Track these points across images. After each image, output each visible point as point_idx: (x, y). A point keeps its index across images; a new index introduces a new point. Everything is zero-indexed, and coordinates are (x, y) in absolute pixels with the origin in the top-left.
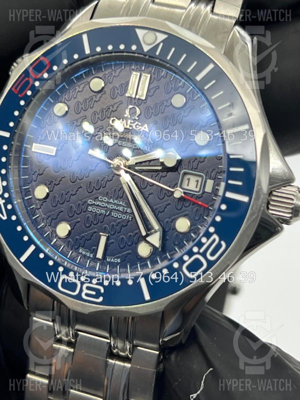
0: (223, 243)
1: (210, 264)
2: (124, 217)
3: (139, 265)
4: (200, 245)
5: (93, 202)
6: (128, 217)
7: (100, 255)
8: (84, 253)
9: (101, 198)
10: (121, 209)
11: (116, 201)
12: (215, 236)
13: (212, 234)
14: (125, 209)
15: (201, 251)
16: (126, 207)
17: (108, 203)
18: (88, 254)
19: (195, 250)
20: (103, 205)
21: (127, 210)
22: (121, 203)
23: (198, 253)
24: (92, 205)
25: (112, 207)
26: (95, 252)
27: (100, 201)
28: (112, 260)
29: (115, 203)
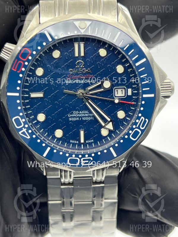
0: (147, 120)
1: (142, 131)
2: (89, 119)
3: (103, 140)
4: (136, 124)
5: (71, 115)
6: (91, 118)
7: (82, 141)
8: (73, 142)
9: (75, 113)
10: (87, 115)
11: (83, 112)
12: (142, 117)
13: (141, 117)
14: (89, 114)
15: (137, 126)
16: (89, 113)
17: (79, 114)
18: (76, 142)
19: (134, 127)
20: (77, 115)
21: (90, 115)
22: (86, 112)
23: (136, 128)
24: (70, 117)
25: (82, 115)
26: (79, 140)
27: (74, 114)
28: (89, 141)
29: (83, 113)
